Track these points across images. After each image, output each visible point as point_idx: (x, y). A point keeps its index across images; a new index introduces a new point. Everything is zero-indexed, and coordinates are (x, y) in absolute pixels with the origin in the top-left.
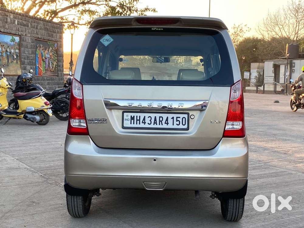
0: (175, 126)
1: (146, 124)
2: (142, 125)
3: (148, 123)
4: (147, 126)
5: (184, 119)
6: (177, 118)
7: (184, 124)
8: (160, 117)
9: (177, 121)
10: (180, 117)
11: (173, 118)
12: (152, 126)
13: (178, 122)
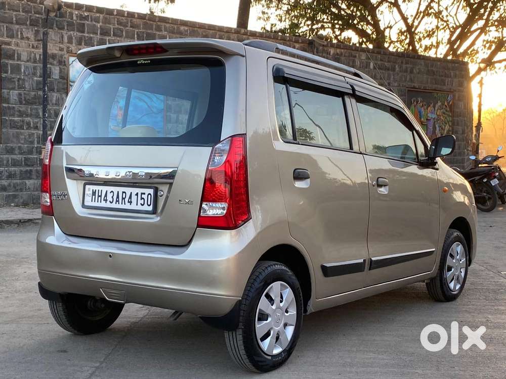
0: (140, 208)
1: (108, 202)
2: (103, 204)
3: (110, 201)
4: (108, 205)
5: (149, 196)
6: (142, 194)
7: (149, 204)
8: (123, 192)
9: (141, 199)
10: (144, 194)
11: (137, 194)
12: (114, 205)
13: (143, 200)
